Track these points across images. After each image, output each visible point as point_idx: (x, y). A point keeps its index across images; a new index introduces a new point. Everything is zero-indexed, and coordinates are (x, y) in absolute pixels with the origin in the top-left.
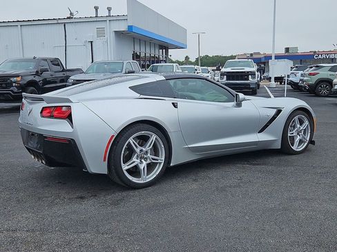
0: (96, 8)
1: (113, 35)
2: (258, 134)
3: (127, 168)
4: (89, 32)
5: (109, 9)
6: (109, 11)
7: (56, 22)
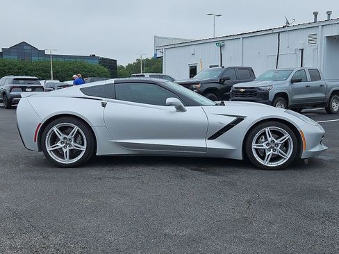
0: (316, 14)
1: (324, 41)
2: (207, 141)
3: (51, 149)
4: (301, 40)
5: (329, 13)
6: (329, 15)
7: (271, 32)
